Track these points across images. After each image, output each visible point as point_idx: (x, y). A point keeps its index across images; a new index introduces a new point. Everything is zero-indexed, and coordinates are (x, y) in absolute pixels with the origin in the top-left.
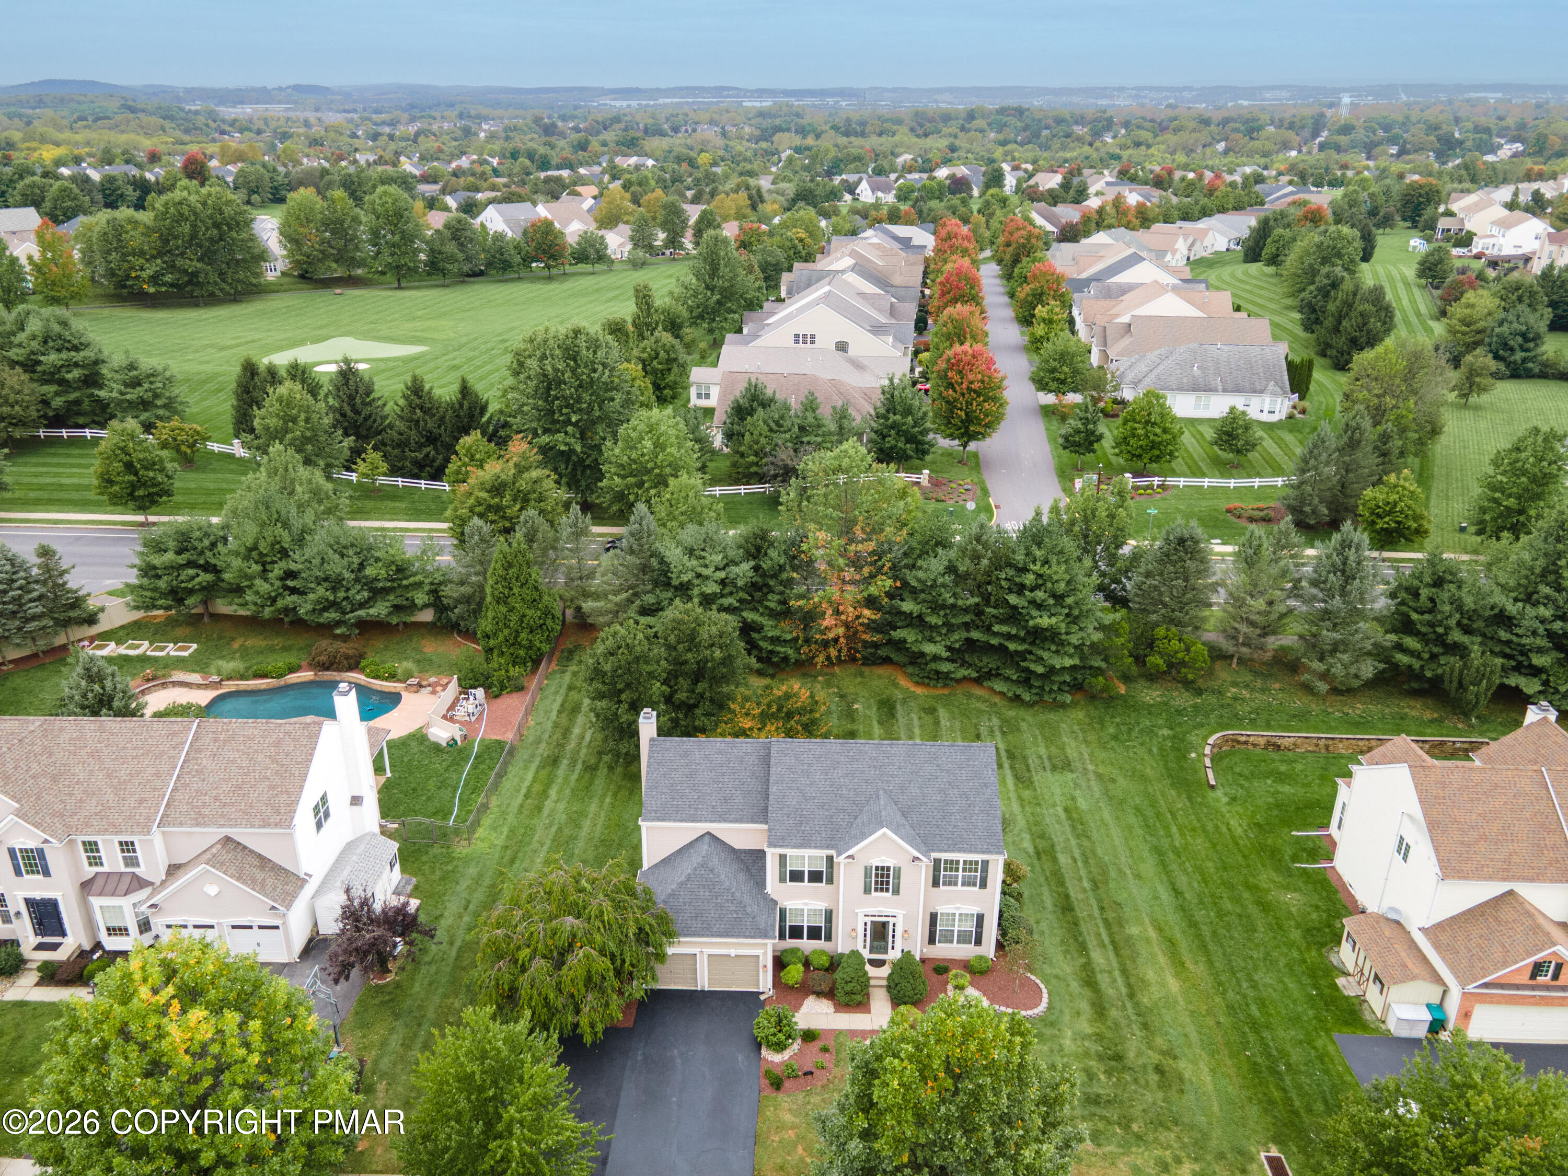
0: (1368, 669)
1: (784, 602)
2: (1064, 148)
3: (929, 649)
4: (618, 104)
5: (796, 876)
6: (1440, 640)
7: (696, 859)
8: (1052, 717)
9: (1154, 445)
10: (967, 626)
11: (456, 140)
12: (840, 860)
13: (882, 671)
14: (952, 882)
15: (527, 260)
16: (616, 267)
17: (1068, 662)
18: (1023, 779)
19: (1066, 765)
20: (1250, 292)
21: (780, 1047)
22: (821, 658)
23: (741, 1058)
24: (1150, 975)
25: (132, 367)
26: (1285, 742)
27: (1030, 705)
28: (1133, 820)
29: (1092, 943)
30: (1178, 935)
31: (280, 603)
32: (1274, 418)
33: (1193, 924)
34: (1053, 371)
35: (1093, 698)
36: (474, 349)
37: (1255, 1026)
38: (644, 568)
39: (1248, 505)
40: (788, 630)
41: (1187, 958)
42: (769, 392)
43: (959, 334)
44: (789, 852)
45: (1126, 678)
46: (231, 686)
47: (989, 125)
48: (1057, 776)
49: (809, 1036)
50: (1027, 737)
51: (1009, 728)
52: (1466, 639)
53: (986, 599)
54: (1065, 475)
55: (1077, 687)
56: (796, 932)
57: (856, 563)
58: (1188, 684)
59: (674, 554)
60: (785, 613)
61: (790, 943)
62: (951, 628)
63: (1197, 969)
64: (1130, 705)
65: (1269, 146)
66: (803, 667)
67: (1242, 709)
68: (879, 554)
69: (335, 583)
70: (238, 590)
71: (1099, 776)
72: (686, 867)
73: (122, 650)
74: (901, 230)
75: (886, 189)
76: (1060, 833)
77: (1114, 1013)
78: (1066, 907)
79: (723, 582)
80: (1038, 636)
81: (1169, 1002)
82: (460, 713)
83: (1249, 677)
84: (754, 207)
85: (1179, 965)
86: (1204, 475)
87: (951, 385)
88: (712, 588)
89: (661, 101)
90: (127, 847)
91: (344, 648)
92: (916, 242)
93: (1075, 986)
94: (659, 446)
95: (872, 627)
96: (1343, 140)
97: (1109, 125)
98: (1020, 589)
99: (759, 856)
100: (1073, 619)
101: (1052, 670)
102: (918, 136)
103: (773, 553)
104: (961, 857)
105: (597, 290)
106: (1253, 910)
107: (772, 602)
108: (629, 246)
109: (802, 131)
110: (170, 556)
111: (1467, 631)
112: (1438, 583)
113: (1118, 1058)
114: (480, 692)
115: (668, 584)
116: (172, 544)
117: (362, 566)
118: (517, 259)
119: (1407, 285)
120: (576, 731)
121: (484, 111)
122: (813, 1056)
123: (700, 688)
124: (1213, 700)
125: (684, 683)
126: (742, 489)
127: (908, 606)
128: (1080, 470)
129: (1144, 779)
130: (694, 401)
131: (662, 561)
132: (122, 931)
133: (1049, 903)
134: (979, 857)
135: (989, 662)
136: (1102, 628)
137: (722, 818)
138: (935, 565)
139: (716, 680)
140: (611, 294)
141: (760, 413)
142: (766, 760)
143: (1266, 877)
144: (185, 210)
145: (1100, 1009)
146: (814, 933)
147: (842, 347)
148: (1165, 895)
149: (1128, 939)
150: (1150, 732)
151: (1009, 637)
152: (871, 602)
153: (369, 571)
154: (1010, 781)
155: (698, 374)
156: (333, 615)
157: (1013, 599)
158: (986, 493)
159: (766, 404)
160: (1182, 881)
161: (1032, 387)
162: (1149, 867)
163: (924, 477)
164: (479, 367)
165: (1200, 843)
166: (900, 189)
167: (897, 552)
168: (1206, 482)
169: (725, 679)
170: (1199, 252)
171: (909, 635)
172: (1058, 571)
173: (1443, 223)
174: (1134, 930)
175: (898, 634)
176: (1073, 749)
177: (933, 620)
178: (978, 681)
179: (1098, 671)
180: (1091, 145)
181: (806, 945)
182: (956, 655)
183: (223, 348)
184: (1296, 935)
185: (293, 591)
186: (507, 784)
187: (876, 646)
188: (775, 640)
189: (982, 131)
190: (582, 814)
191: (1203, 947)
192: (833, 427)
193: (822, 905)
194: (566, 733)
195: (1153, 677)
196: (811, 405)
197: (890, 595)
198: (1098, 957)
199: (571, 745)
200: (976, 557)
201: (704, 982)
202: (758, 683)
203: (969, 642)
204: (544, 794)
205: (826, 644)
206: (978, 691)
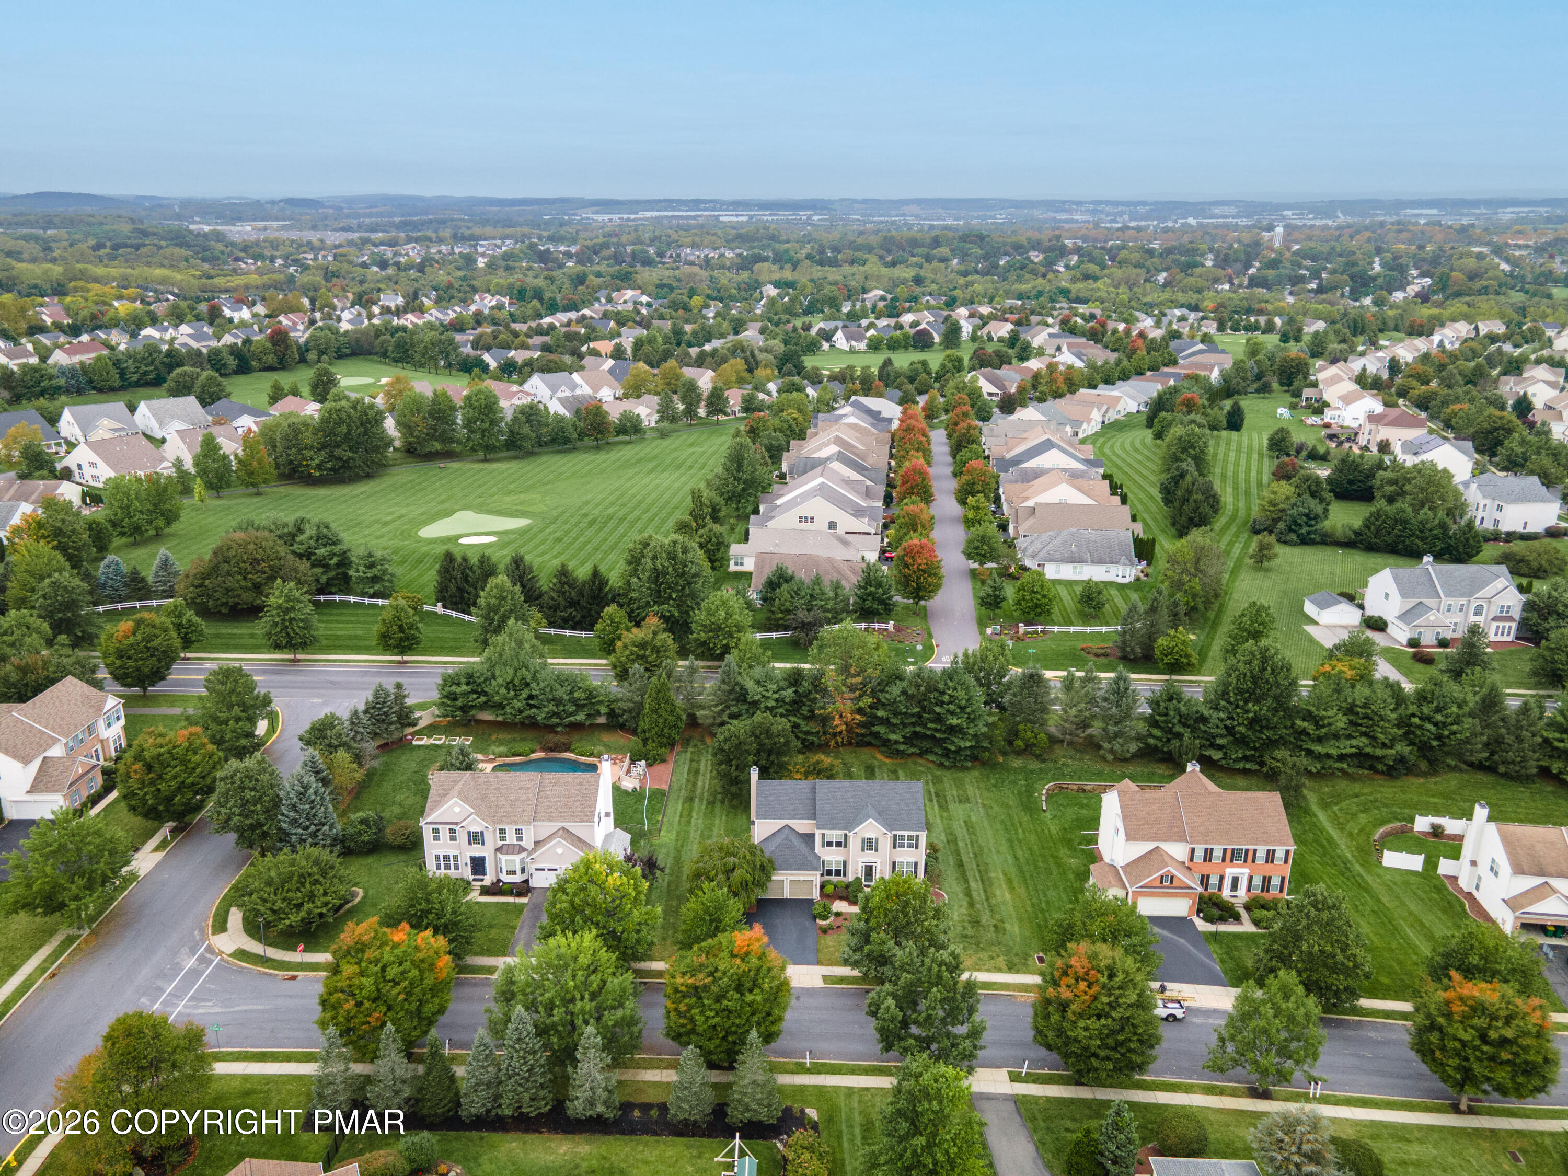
0: (1133, 747)
1: (812, 711)
2: (1019, 280)
3: (893, 737)
4: (600, 217)
5: (830, 844)
6: (1170, 731)
7: (782, 836)
8: (960, 775)
9: (1037, 606)
10: (914, 724)
11: (459, 269)
12: (851, 834)
13: (867, 750)
14: (902, 846)
15: (581, 436)
16: (649, 435)
17: (968, 744)
18: (943, 807)
19: (967, 800)
20: (1140, 462)
21: (825, 918)
22: (832, 743)
23: (808, 923)
24: (998, 892)
25: (370, 555)
26: (1088, 788)
27: (948, 768)
28: (999, 826)
29: (971, 879)
30: (1013, 876)
31: (526, 713)
32: (1126, 581)
33: (1021, 871)
34: (977, 548)
35: (984, 764)
36: (566, 522)
37: (1042, 911)
38: (731, 691)
39: (1095, 645)
40: (813, 727)
41: (1016, 884)
42: (790, 572)
43: (913, 524)
44: (826, 832)
45: (1004, 754)
46: (501, 761)
47: (952, 251)
48: (962, 806)
49: (838, 914)
50: (947, 785)
51: (937, 780)
52: (1181, 730)
53: (924, 709)
54: (982, 624)
55: (975, 758)
56: (829, 872)
57: (852, 689)
58: (1039, 757)
59: (749, 684)
60: (811, 717)
61: (827, 878)
62: (905, 725)
63: (1021, 891)
64: (1004, 768)
65: (1202, 283)
66: (823, 747)
67: (1067, 770)
68: (864, 684)
69: (558, 702)
70: (501, 706)
71: (984, 805)
72: (778, 840)
73: (432, 741)
74: (872, 403)
75: (858, 338)
76: (961, 832)
77: (978, 906)
78: (960, 865)
79: (777, 700)
80: (952, 729)
81: (1004, 903)
82: (633, 773)
83: (1072, 753)
84: (750, 371)
85: (1012, 889)
86: (1071, 623)
87: (907, 566)
88: (771, 703)
89: (641, 215)
90: (519, 831)
91: (562, 739)
92: (885, 414)
93: (961, 895)
94: (729, 615)
95: (861, 725)
96: (1271, 273)
97: (1063, 252)
98: (941, 704)
99: (812, 836)
100: (971, 720)
101: (960, 749)
102: (887, 265)
103: (805, 684)
104: (906, 833)
105: (639, 461)
106: (1053, 866)
107: (805, 711)
108: (656, 417)
109: (780, 259)
110: (464, 687)
111: (1185, 725)
112: (1170, 699)
113: (978, 922)
114: (643, 763)
115: (745, 701)
116: (463, 680)
117: (571, 693)
118: (575, 436)
119: (1261, 455)
120: (700, 784)
121: (477, 231)
122: (840, 921)
123: (772, 757)
124: (1051, 765)
125: (764, 756)
126: (774, 635)
127: (881, 713)
128: (993, 620)
129: (1008, 806)
130: (733, 568)
131: (742, 688)
132: (513, 872)
133: (952, 862)
134: (914, 833)
135: (926, 744)
136: (987, 725)
137: (793, 818)
138: (895, 690)
139: (780, 753)
140: (650, 466)
141: (785, 586)
142: (814, 791)
143: (1063, 852)
144: (344, 416)
145: (971, 904)
146: (838, 873)
147: (832, 525)
148: (1010, 860)
149: (989, 879)
150: (1014, 782)
151: (936, 730)
152: (860, 711)
153: (576, 695)
154: (936, 808)
155: (736, 549)
156: (555, 720)
157: (938, 709)
158: (930, 636)
159: (789, 579)
160: (1020, 854)
161: (963, 557)
162: (1004, 848)
163: (891, 626)
164: (576, 539)
165: (1033, 838)
166: (870, 340)
167: (874, 683)
168: (1072, 629)
169: (784, 754)
170: (1113, 416)
171: (881, 729)
172: (961, 694)
173: (1307, 392)
174: (993, 875)
175: (875, 729)
176: (971, 791)
177: (895, 721)
178: (920, 755)
179: (986, 749)
180: (1044, 276)
181: (834, 878)
182: (907, 740)
183: (386, 524)
184: (1071, 876)
185: (532, 706)
186: (669, 811)
187: (863, 735)
188: (807, 733)
189: (944, 260)
190: (713, 825)
191: (1025, 881)
192: (831, 594)
193: (841, 859)
194: (694, 784)
195: (1019, 753)
196: (817, 581)
197: (871, 707)
198: (973, 885)
199: (699, 791)
200: (918, 686)
201: (787, 895)
202: (800, 757)
203: (915, 733)
204: (690, 815)
205: (835, 735)
206: (920, 761)
